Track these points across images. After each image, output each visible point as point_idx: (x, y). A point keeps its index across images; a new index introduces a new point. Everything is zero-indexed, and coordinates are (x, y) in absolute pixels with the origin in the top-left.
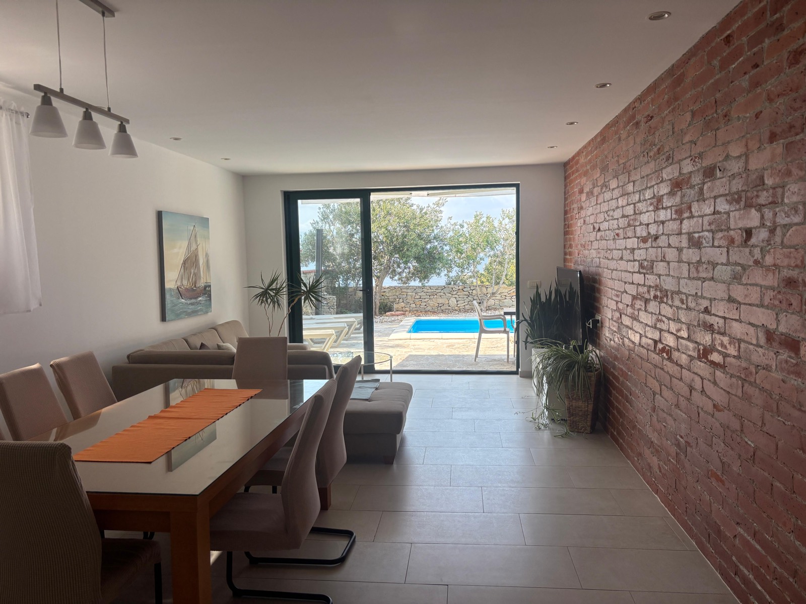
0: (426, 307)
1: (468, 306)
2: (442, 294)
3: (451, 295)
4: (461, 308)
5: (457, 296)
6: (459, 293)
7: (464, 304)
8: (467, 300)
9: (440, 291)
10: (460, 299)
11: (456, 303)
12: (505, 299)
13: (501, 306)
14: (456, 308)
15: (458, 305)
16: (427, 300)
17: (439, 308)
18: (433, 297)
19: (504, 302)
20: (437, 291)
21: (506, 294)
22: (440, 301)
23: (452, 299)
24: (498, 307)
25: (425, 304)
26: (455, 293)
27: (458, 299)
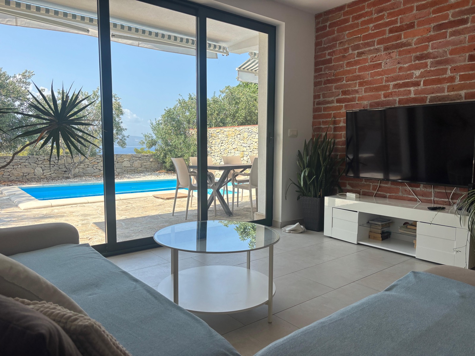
0: (9, 176)
1: (54, 174)
2: (27, 164)
3: (36, 165)
4: (47, 176)
5: (43, 166)
6: (44, 163)
7: (50, 173)
8: (53, 169)
9: (24, 161)
10: (46, 168)
11: (42, 172)
12: (88, 167)
13: (84, 174)
14: (42, 177)
15: (44, 174)
16: (10, 170)
17: (24, 178)
18: (17, 167)
19: (87, 170)
20: (21, 161)
21: (89, 163)
22: (25, 170)
23: (37, 168)
24: (82, 174)
25: (8, 174)
26: (41, 162)
27: (44, 168)
